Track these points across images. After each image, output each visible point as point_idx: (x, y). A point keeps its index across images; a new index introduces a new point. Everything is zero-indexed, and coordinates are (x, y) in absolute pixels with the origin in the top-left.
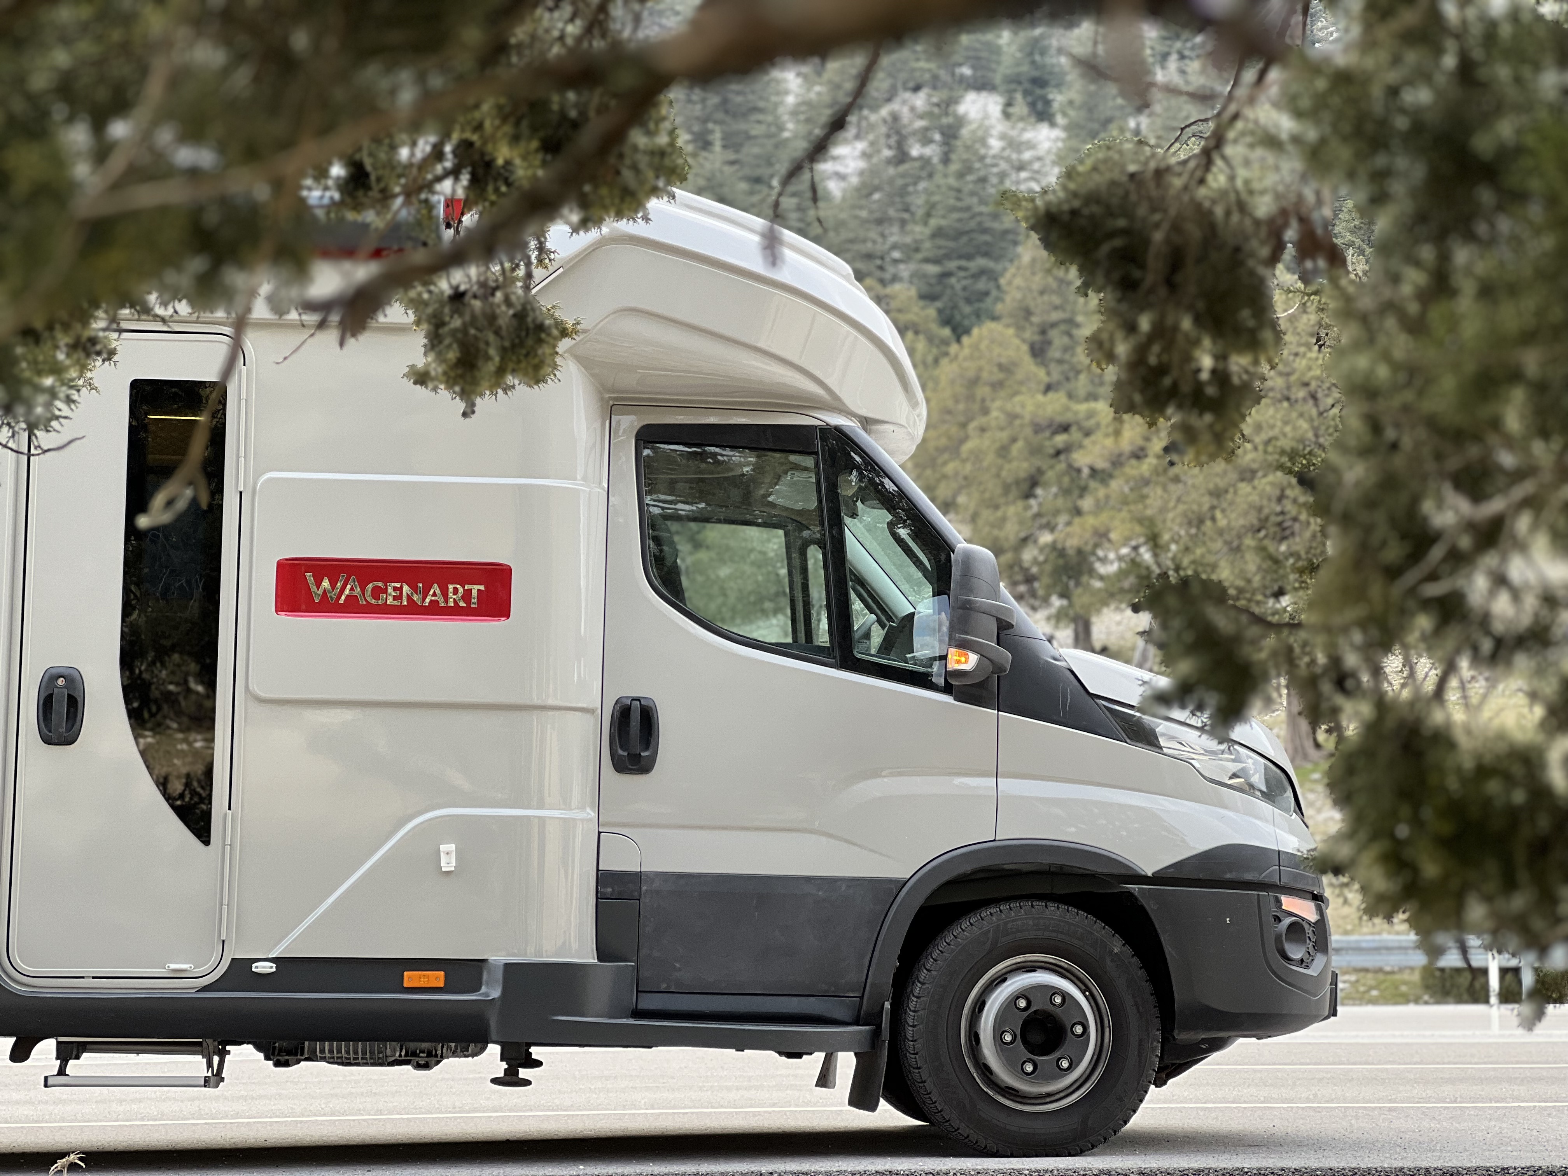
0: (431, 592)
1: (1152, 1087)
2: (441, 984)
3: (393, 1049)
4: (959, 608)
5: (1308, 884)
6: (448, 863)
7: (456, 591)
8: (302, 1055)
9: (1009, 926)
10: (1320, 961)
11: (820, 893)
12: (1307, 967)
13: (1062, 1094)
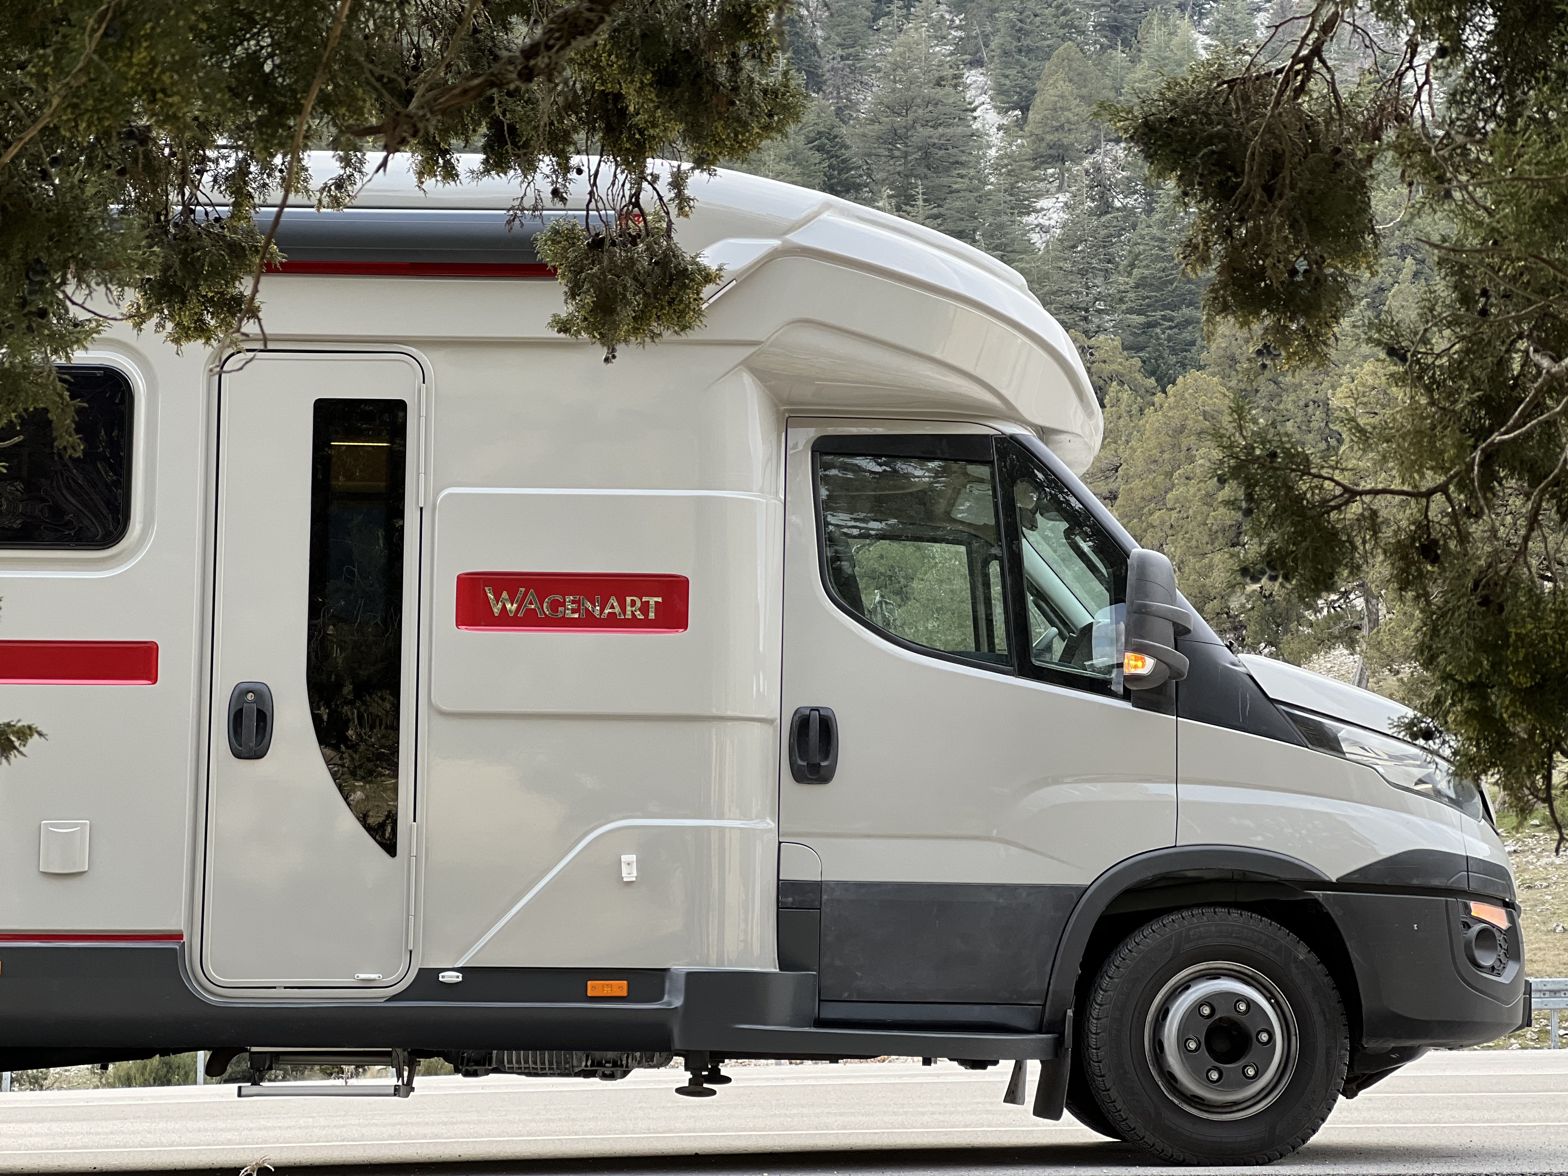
0: (609, 605)
1: (1341, 1097)
2: (624, 993)
3: (580, 1060)
4: (1135, 612)
5: (1498, 891)
6: (629, 873)
7: (633, 603)
8: (490, 1065)
9: (1191, 933)
10: (1512, 969)
11: (1001, 901)
12: (1499, 975)
13: (1249, 1103)
